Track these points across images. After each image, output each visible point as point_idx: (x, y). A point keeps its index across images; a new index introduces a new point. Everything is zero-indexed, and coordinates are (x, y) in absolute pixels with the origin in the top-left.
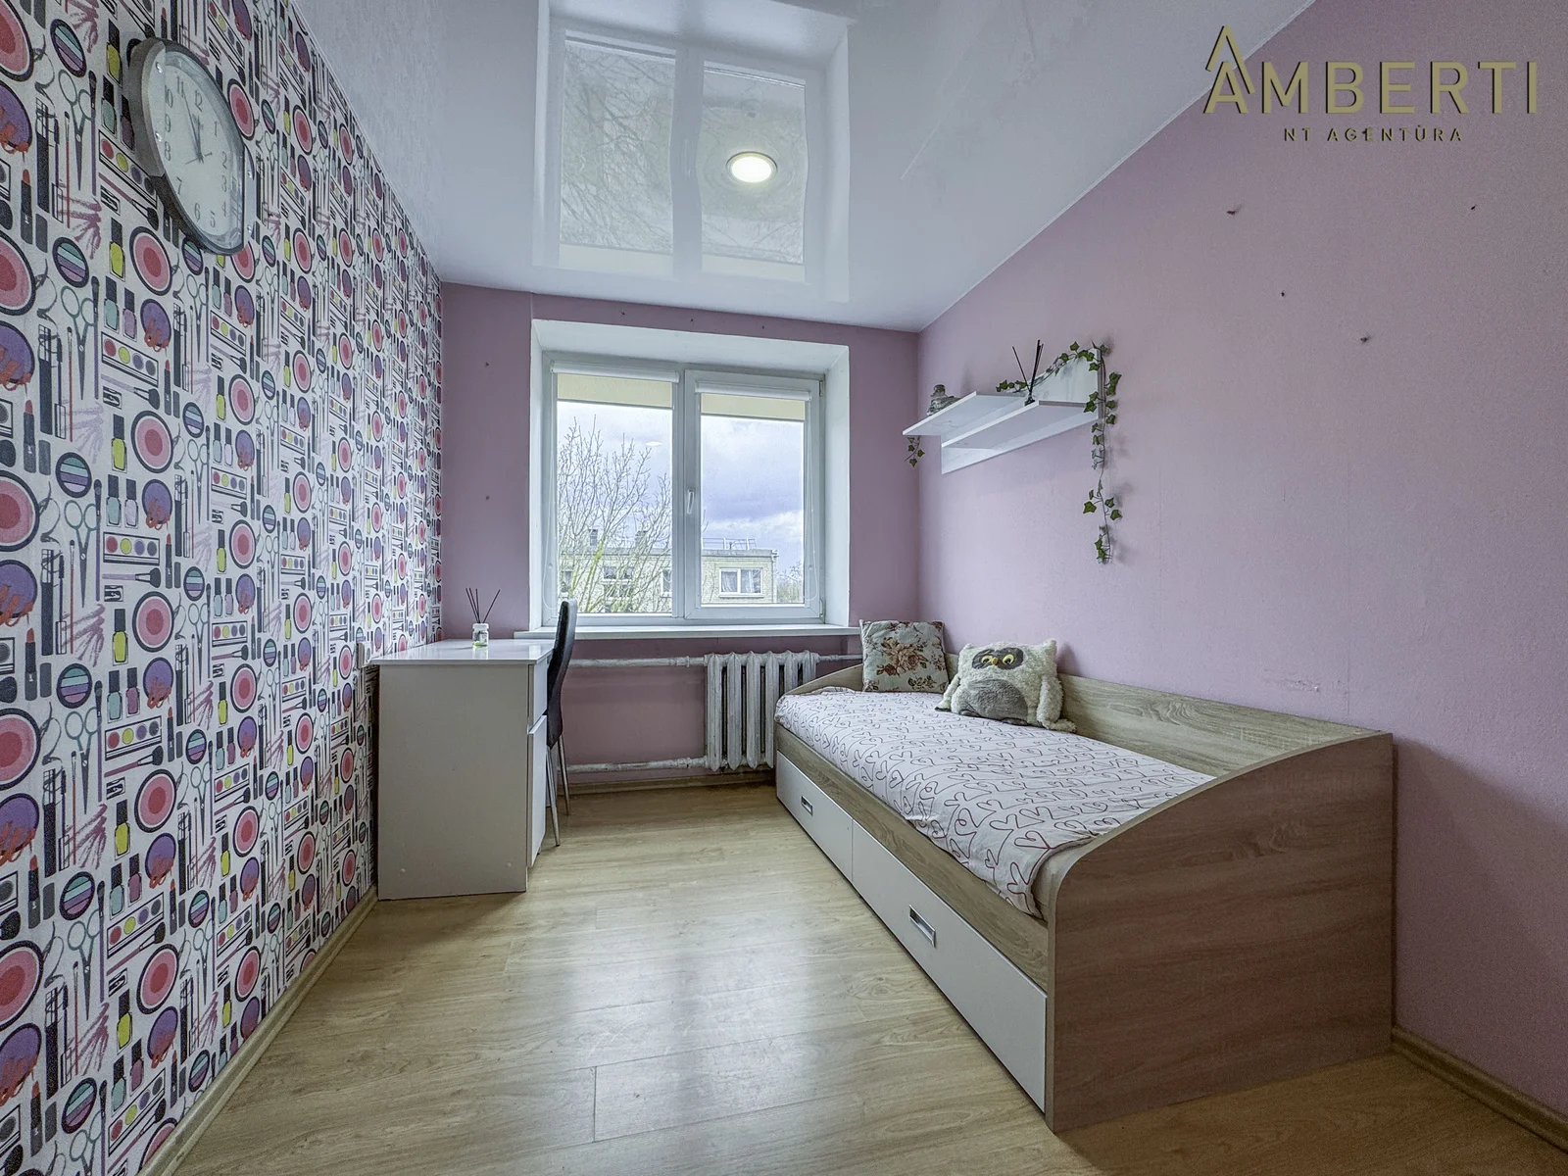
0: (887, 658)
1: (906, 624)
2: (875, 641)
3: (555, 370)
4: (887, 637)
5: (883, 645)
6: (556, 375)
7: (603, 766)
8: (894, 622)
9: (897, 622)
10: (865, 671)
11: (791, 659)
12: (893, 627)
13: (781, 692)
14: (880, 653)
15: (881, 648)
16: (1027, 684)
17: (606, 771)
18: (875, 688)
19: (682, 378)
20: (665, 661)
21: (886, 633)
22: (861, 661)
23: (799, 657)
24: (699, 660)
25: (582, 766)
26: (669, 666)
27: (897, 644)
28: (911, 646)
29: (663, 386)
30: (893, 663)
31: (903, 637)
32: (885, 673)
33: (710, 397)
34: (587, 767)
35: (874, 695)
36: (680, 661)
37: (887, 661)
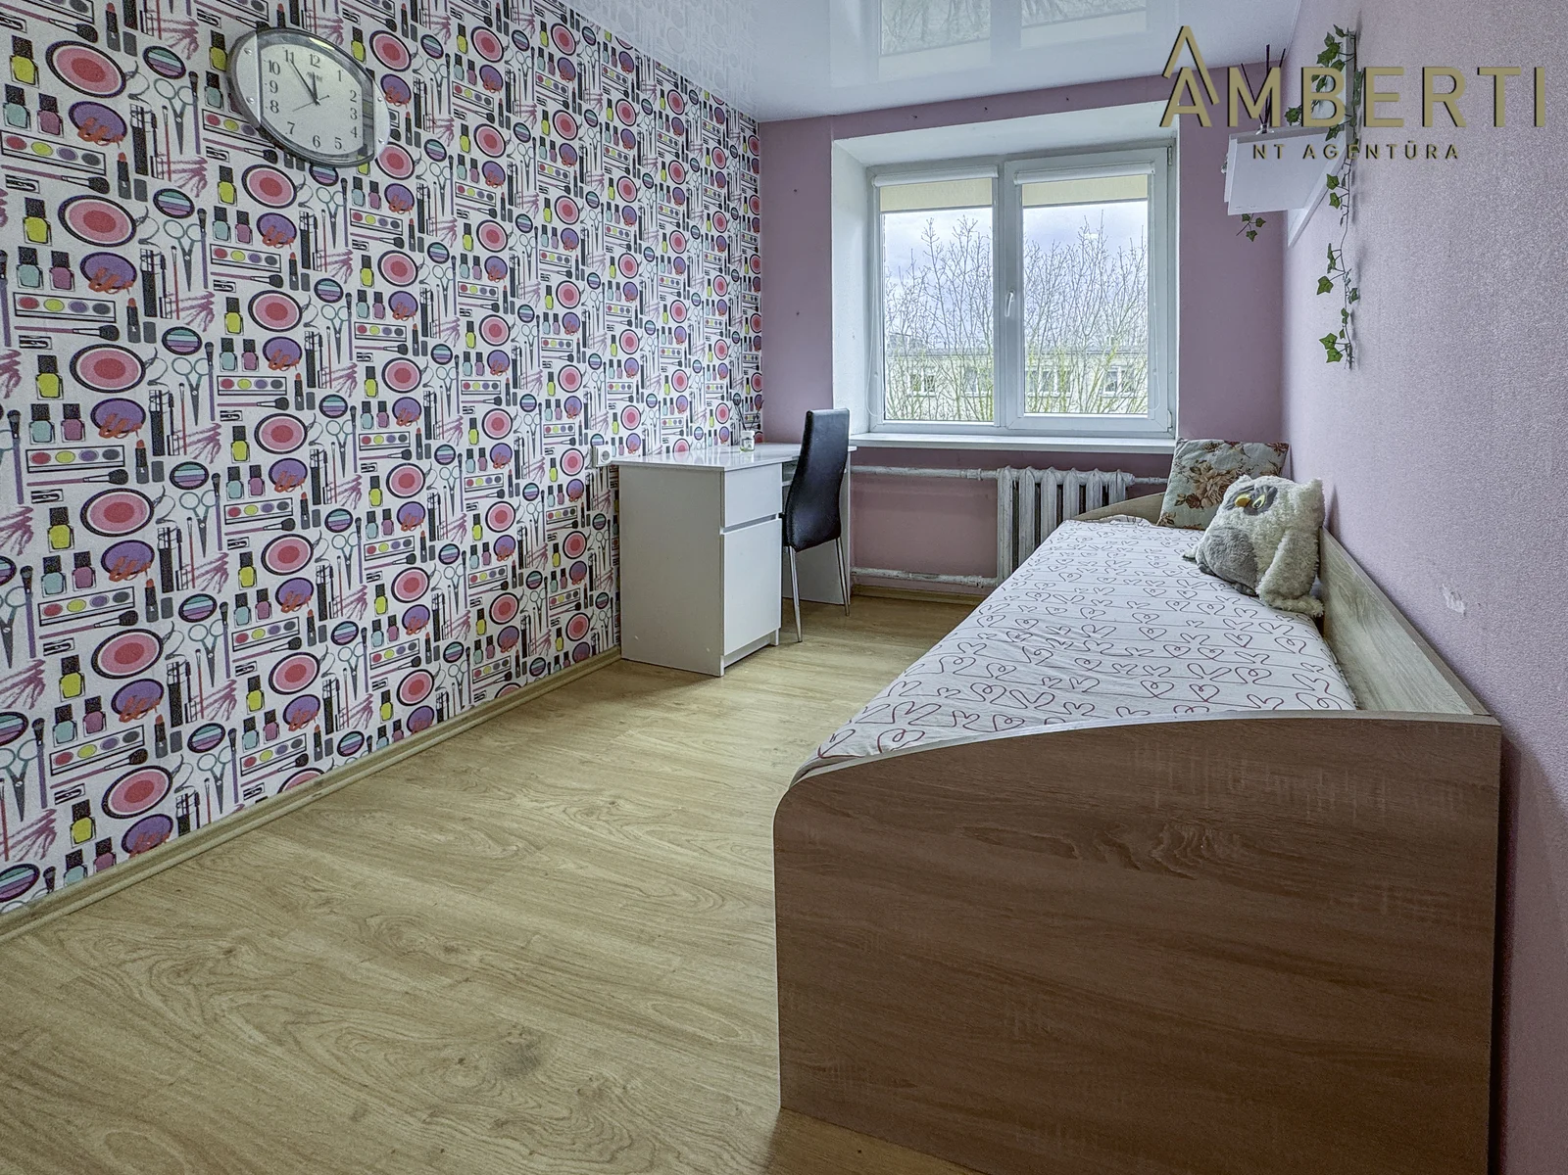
0: (1193, 485)
1: (1232, 444)
2: (1183, 463)
3: (877, 185)
4: (1200, 460)
5: (1192, 469)
6: (878, 189)
7: (894, 573)
8: (1215, 441)
9: (1221, 441)
10: (1166, 499)
11: (1095, 479)
12: (1213, 447)
13: (1060, 520)
14: (1185, 479)
15: (1187, 473)
16: (1265, 538)
17: (897, 578)
18: (1170, 523)
19: (1000, 172)
20: (957, 473)
21: (1200, 455)
22: (1163, 487)
23: (1108, 477)
24: (991, 474)
25: (876, 570)
26: (961, 477)
27: (1210, 469)
28: (1228, 472)
29: (981, 183)
30: (1198, 493)
31: (1220, 461)
32: (1185, 504)
33: (1032, 187)
34: (880, 572)
35: (1167, 530)
36: (971, 473)
37: (1192, 489)
